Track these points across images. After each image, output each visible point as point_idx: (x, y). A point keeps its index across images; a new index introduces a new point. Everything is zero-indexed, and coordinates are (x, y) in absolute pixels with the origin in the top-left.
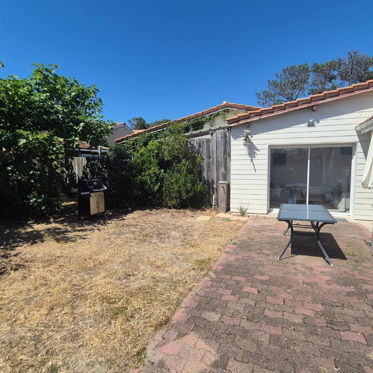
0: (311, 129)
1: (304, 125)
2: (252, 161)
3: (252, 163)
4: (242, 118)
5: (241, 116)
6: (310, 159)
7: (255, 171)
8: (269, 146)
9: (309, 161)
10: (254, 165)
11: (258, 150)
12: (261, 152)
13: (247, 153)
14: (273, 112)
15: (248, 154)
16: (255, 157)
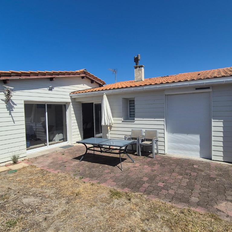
0: (50, 92)
1: (46, 89)
2: (10, 114)
3: (10, 116)
4: (4, 75)
5: (3, 73)
6: (47, 112)
7: (14, 123)
8: (25, 101)
9: (47, 113)
10: (12, 117)
11: (16, 105)
12: (18, 106)
13: (5, 107)
14: (29, 76)
15: (7, 108)
16: (13, 110)
